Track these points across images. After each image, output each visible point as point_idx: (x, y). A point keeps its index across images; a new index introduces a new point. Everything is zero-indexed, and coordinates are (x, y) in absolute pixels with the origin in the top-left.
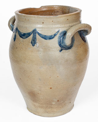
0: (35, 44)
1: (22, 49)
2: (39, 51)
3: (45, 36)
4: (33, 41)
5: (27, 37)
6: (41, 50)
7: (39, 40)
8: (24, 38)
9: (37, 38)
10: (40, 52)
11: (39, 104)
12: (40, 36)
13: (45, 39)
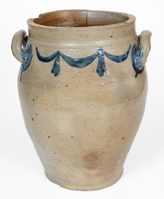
0: (104, 73)
1: (79, 86)
2: (110, 82)
3: (117, 56)
4: (100, 69)
5: (87, 65)
6: (114, 80)
7: (109, 65)
8: (82, 67)
9: (106, 62)
10: (113, 84)
11: (100, 169)
12: (109, 58)
13: (118, 62)
